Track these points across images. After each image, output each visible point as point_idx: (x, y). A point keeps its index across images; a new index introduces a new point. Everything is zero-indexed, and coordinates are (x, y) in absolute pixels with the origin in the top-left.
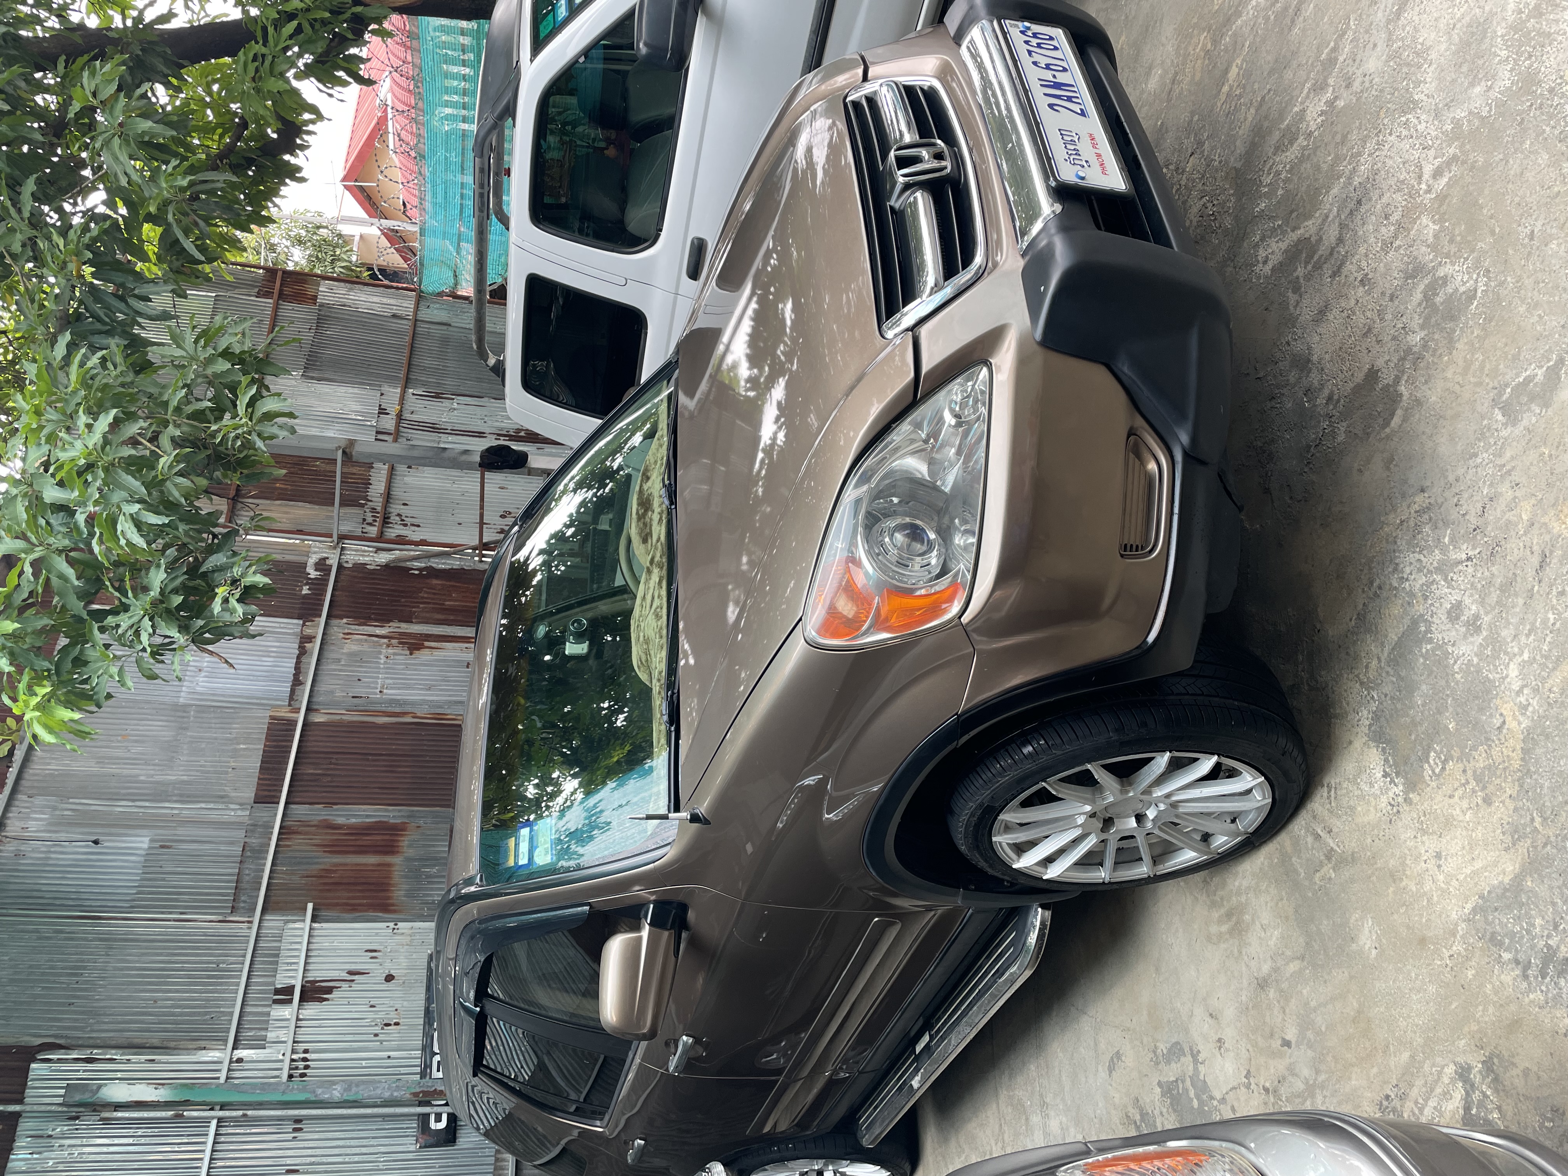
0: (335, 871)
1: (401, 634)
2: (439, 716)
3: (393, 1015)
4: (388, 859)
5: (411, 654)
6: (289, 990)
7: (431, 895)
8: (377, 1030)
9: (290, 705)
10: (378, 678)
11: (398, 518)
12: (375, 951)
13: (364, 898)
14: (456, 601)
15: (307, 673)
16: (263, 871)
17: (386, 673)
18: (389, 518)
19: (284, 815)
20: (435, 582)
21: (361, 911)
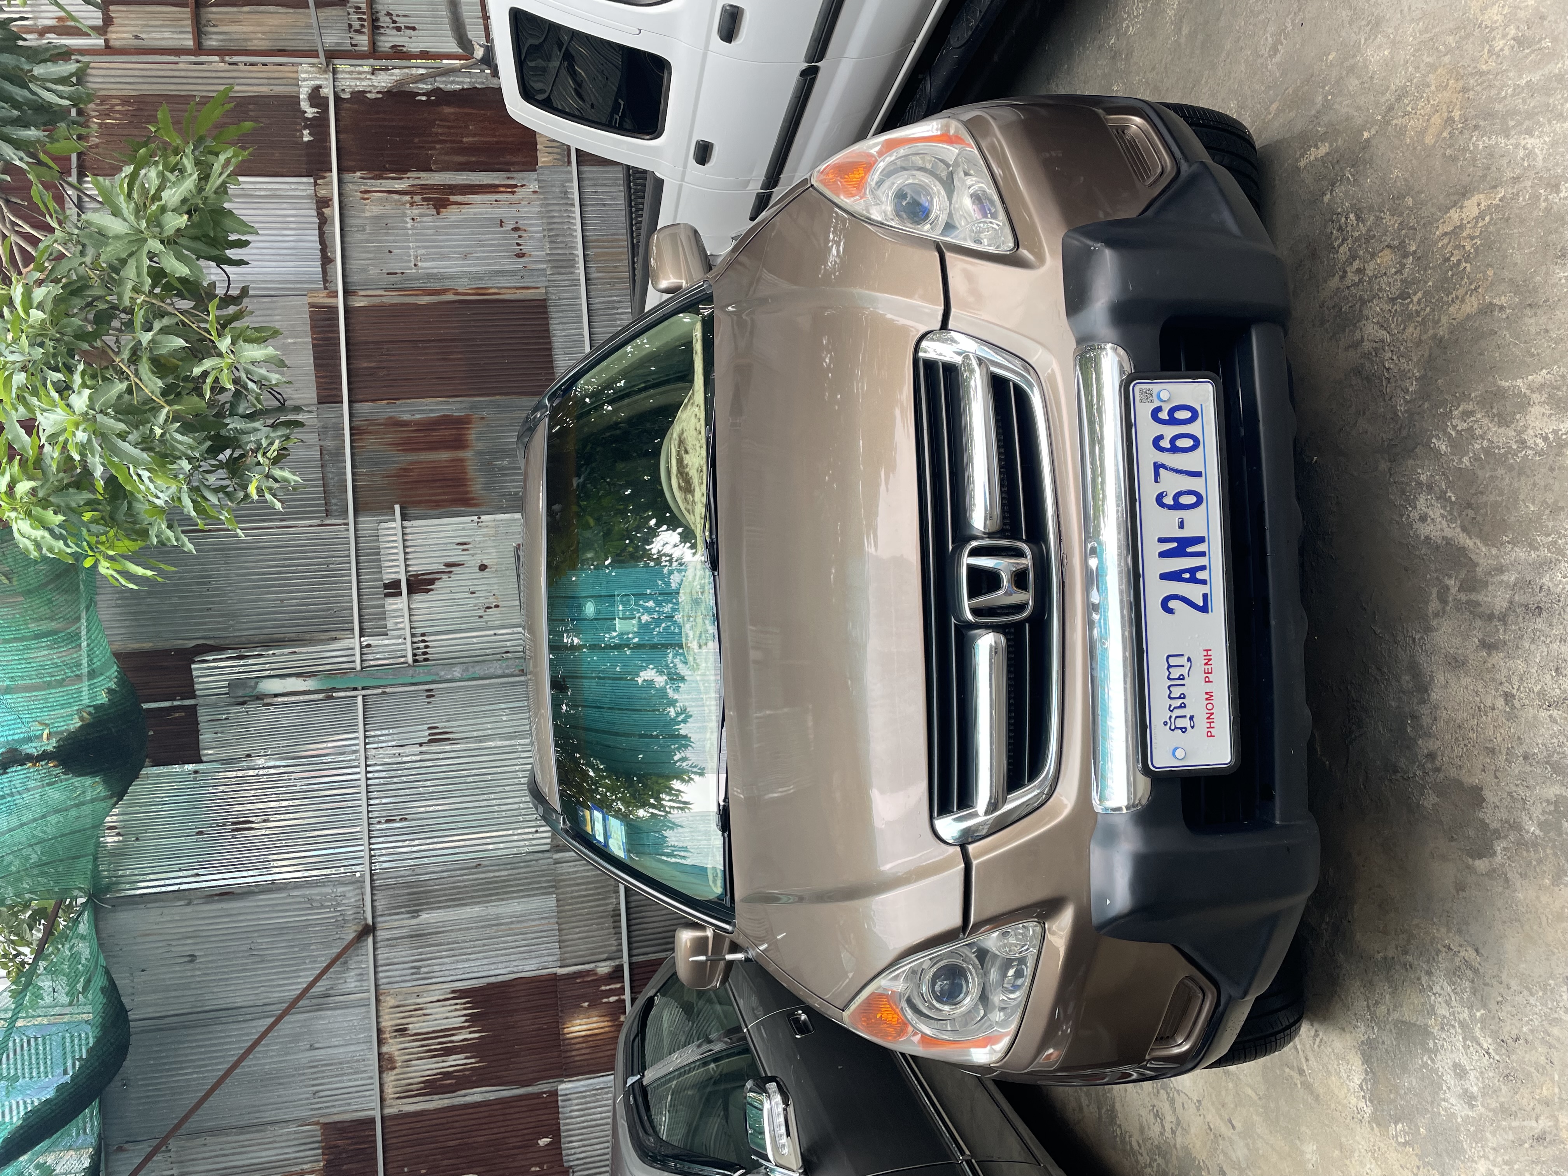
0: (411, 470)
1: (424, 187)
2: (480, 291)
3: (492, 599)
4: (460, 454)
5: (438, 213)
6: (396, 584)
7: (506, 487)
8: (481, 612)
9: (325, 288)
10: (409, 248)
11: (387, 19)
12: (465, 544)
13: (445, 494)
14: (475, 135)
15: (334, 246)
16: (345, 474)
17: (417, 241)
18: (377, 20)
19: (351, 415)
20: (447, 110)
21: (444, 507)
